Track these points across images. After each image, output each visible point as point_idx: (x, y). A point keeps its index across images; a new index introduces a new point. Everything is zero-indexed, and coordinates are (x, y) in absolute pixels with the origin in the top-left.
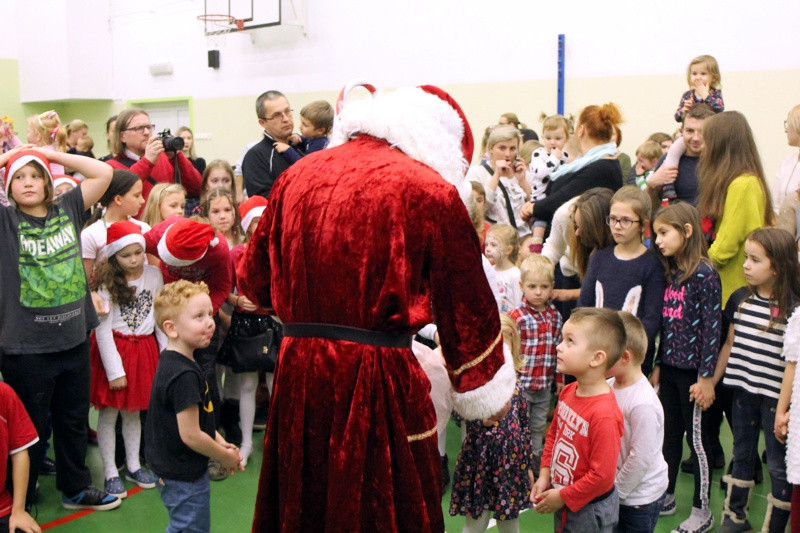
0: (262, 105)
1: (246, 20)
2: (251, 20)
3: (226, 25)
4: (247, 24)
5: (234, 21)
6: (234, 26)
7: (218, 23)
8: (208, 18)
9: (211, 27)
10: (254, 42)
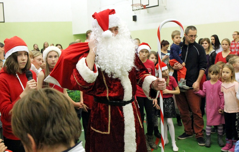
0: (188, 30)
1: (146, 5)
2: (148, 5)
3: (140, 7)
4: (147, 7)
5: (143, 6)
6: (143, 7)
7: (137, 7)
8: (134, 5)
9: (135, 8)
10: (148, 12)
